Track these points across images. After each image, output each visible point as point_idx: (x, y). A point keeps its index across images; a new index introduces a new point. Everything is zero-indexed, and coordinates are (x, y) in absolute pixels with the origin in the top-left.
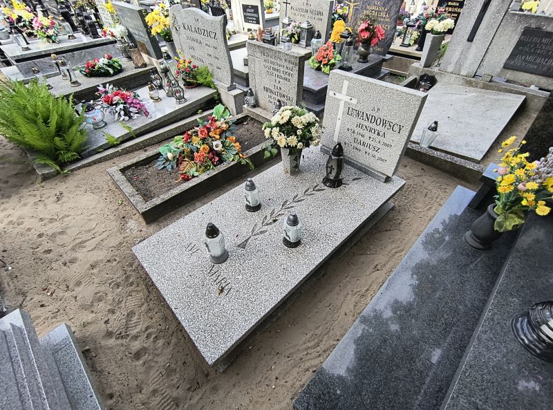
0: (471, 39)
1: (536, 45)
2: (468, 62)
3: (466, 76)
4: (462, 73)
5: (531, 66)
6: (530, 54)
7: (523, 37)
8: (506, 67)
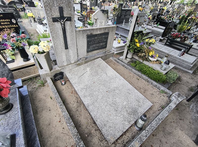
0: (67, 48)
1: (94, 41)
2: (72, 57)
3: (75, 63)
4: (72, 63)
5: (96, 48)
6: (94, 44)
7: (88, 39)
8: (88, 52)
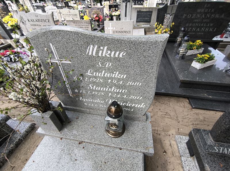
0: (126, 16)
1: (141, 15)
5: (142, 20)
7: (137, 13)
8: (137, 22)
